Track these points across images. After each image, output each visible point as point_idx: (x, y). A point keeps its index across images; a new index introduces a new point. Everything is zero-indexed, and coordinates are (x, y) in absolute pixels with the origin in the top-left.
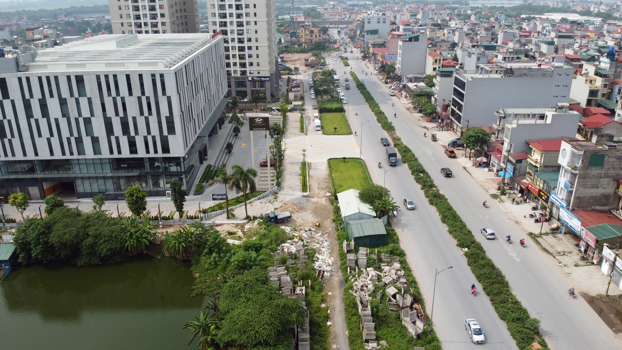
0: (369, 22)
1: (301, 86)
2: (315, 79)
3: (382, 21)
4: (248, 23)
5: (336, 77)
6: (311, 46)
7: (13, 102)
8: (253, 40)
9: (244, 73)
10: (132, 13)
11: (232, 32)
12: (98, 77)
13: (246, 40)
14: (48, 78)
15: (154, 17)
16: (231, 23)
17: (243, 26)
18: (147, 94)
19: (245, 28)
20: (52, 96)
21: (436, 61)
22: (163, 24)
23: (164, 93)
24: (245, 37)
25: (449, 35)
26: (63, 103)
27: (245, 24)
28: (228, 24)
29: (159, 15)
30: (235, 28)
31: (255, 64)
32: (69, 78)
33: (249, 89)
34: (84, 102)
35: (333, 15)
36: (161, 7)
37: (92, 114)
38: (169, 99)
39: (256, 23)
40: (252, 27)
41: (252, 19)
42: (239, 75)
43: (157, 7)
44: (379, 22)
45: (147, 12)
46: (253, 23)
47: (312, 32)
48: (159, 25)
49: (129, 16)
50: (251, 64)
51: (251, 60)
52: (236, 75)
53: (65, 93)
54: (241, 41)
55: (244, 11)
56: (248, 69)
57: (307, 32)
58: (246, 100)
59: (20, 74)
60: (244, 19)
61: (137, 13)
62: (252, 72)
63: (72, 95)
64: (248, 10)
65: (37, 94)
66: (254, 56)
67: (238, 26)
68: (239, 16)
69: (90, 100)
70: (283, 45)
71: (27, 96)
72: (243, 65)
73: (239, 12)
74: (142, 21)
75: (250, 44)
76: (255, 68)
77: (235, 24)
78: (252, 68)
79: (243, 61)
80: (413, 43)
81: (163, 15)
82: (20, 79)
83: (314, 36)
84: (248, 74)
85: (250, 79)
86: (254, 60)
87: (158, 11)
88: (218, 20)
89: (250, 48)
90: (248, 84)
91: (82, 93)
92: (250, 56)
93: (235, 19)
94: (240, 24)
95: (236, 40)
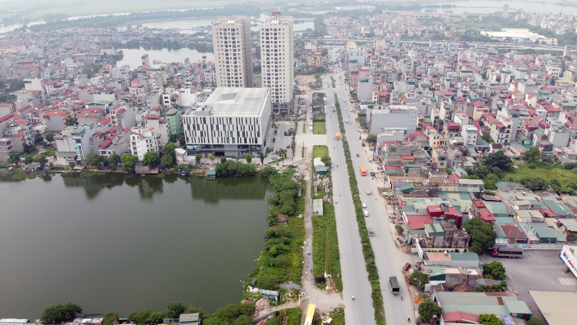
0: (352, 55)
1: (306, 103)
2: (314, 99)
3: (360, 54)
4: (280, 78)
5: (325, 99)
6: (314, 70)
7: (207, 125)
8: (283, 86)
9: (277, 101)
10: (226, 72)
11: (273, 82)
12: (237, 118)
13: (279, 86)
14: (220, 118)
15: (236, 74)
16: (273, 78)
17: (278, 79)
18: (252, 124)
19: (279, 80)
20: (221, 123)
21: (376, 94)
22: (241, 78)
23: (257, 124)
24: (279, 84)
25: (400, 66)
26: (224, 126)
27: (279, 78)
28: (271, 78)
29: (239, 74)
30: (274, 80)
31: (283, 97)
32: (227, 118)
33: (279, 108)
34: (231, 126)
35: (334, 32)
36: (240, 70)
37: (233, 130)
38: (259, 126)
39: (284, 78)
40: (282, 80)
41: (282, 76)
42: (275, 102)
43: (238, 70)
44: (358, 55)
45: (234, 72)
46: (283, 78)
47: (316, 58)
48: (239, 78)
49: (224, 74)
50: (281, 97)
51: (281, 95)
52: (274, 102)
53: (225, 123)
54: (277, 86)
55: (279, 73)
56: (280, 99)
57: (312, 59)
58: (278, 114)
59: (210, 116)
60: (279, 76)
61: (228, 72)
62: (281, 101)
63: (227, 124)
64: (281, 72)
65: (216, 123)
66: (283, 93)
67: (276, 79)
68: (276, 75)
69: (233, 126)
70: (297, 69)
71: (212, 123)
72: (277, 97)
73: (276, 73)
74: (231, 76)
75: (281, 88)
76: (283, 99)
77: (274, 78)
78: (281, 99)
79: (277, 95)
80: (365, 83)
81: (240, 74)
82: (210, 118)
83: (317, 61)
84: (279, 102)
85: (280, 104)
86: (283, 95)
87: (238, 72)
88: (266, 76)
89: (281, 89)
90: (279, 106)
91: (231, 123)
92: (281, 93)
93: (274, 76)
94: (277, 79)
95: (275, 86)
